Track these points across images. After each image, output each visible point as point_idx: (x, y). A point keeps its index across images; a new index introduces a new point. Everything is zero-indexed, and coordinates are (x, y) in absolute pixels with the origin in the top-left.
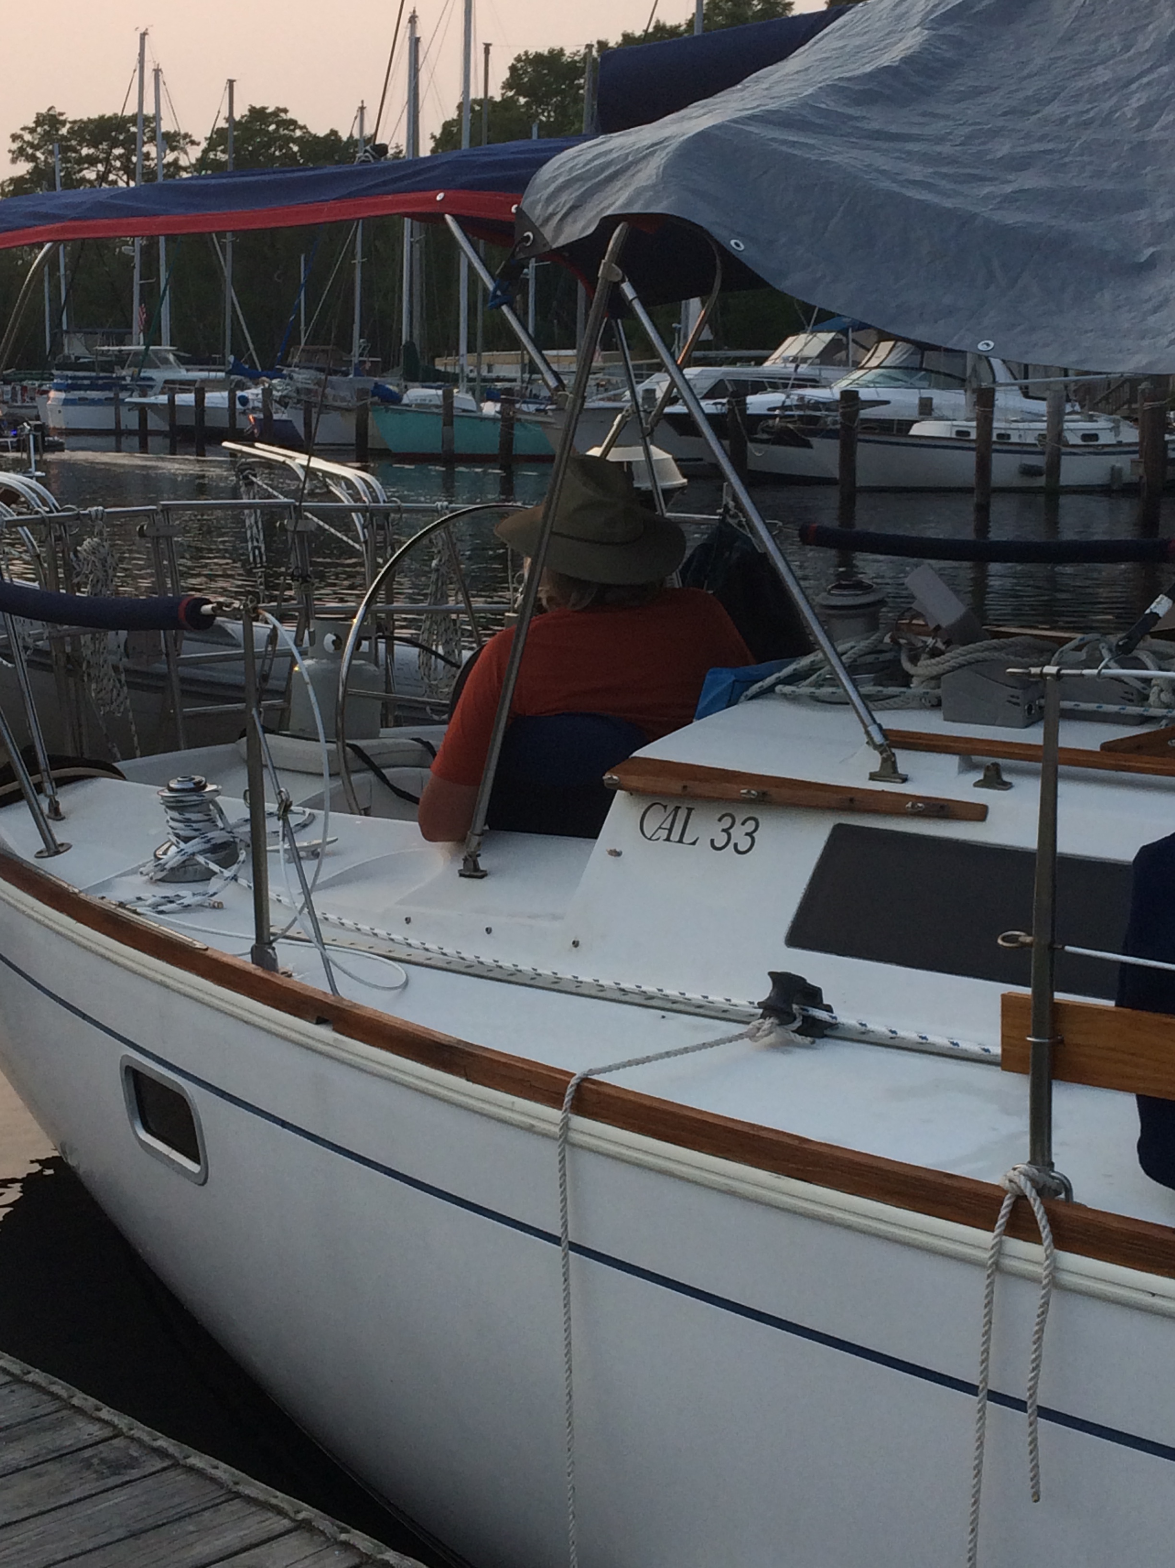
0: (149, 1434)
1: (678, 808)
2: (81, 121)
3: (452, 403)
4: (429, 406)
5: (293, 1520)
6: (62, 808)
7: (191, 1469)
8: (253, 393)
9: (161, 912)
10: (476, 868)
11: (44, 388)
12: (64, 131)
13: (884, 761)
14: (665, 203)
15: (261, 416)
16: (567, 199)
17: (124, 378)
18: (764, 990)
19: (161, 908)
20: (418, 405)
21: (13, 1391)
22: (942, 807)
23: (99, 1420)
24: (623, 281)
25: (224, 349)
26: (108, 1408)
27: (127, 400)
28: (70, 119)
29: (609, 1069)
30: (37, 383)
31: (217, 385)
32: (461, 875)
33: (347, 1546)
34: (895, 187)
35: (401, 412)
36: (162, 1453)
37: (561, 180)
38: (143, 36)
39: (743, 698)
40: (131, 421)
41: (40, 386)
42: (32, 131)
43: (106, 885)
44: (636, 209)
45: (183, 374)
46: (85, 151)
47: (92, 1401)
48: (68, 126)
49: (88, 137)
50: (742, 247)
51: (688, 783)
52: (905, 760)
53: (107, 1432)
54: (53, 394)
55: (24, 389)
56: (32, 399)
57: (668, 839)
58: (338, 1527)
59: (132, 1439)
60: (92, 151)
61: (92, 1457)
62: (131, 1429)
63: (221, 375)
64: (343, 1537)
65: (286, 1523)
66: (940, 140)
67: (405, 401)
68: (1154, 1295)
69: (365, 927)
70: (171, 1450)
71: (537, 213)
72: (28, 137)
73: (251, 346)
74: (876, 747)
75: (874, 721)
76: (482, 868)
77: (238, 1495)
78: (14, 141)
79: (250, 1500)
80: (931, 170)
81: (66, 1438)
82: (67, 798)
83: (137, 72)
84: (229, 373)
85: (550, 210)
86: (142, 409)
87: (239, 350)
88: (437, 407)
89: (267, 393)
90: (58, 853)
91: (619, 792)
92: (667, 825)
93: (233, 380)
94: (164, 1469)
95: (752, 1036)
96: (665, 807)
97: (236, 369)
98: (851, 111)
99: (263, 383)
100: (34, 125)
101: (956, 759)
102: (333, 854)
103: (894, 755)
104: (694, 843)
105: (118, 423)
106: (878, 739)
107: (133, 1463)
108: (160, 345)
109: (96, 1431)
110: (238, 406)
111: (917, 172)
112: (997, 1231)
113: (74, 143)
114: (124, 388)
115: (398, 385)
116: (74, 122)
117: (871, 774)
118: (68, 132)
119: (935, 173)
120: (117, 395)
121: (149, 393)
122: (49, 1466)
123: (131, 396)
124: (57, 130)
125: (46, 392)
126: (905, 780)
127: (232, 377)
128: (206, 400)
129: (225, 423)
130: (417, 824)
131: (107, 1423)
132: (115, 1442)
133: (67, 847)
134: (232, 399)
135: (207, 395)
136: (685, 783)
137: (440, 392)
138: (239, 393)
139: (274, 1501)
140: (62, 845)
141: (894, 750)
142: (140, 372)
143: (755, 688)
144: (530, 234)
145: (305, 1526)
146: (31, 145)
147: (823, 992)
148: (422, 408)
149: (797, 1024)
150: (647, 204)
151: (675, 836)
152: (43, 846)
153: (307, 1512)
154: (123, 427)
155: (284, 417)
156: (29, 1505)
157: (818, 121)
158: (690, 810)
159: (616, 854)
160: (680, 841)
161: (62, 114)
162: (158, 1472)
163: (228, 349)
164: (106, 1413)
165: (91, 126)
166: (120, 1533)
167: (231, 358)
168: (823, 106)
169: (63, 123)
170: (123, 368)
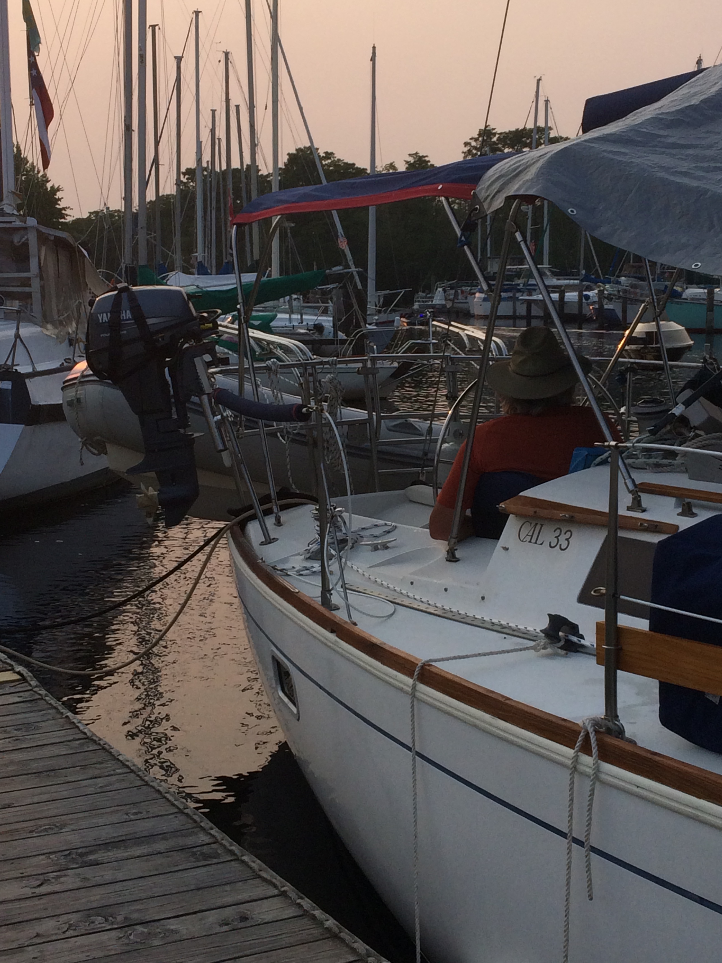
0: (230, 843)
1: (536, 524)
2: (505, 133)
3: (713, 297)
4: (699, 299)
5: (280, 891)
6: (282, 520)
7: (243, 862)
8: (593, 293)
9: (302, 575)
10: (454, 556)
11: (472, 291)
12: (495, 139)
13: (634, 499)
14: (535, 189)
15: (597, 306)
16: (496, 186)
17: (519, 285)
18: (545, 623)
19: (301, 573)
20: (692, 299)
21: (176, 817)
22: (656, 526)
23: (210, 834)
24: (517, 231)
25: (579, 265)
26: (217, 829)
27: (521, 298)
28: (499, 132)
29: (442, 660)
30: (469, 288)
31: (572, 288)
32: (447, 560)
33: (300, 906)
34: (667, 176)
35: (681, 303)
36: (232, 853)
37: (497, 176)
38: (539, 80)
39: (592, 465)
40: (522, 310)
41: (471, 290)
42: (476, 140)
43: (285, 560)
44: (521, 192)
45: (555, 282)
46: (506, 150)
47: (211, 824)
48: (497, 136)
49: (508, 142)
50: (575, 212)
51: (538, 510)
52: (646, 499)
53: (211, 840)
54: (477, 295)
55: (462, 292)
56: (466, 298)
57: (530, 542)
58: (299, 896)
59: (222, 844)
60: (510, 150)
61: (198, 851)
62: (223, 840)
63: (576, 282)
64: (299, 901)
65: (276, 892)
66: (710, 147)
67: (684, 296)
68: (638, 787)
69: (391, 586)
70: (237, 852)
71: (482, 195)
72: (474, 144)
73: (597, 264)
74: (630, 492)
75: (630, 477)
76: (457, 556)
77: (260, 877)
78: (465, 146)
79: (265, 880)
80: (694, 165)
81: (190, 841)
82: (284, 516)
83: (534, 103)
84: (582, 281)
85: (487, 194)
86: (529, 303)
87: (589, 266)
88: (704, 299)
89: (601, 292)
90: (270, 543)
91: (511, 515)
92: (530, 534)
93: (584, 285)
94: (231, 860)
95: (534, 648)
96: (531, 524)
97: (586, 278)
98: (662, 132)
99: (599, 286)
100: (477, 136)
101: (673, 500)
102: (393, 547)
103: (640, 496)
104: (541, 544)
105: (515, 311)
106: (631, 487)
107: (217, 856)
108: (543, 264)
109: (205, 839)
110: (584, 301)
111: (685, 166)
112: (576, 749)
113: (500, 146)
114: (519, 291)
115: (681, 287)
116: (501, 134)
117: (628, 507)
118: (497, 140)
119: (696, 167)
120: (514, 295)
121: (533, 293)
122: (175, 853)
123: (522, 296)
124: (491, 139)
125: (474, 294)
126: (644, 511)
127: (584, 283)
128: (566, 297)
129: (575, 311)
130: (428, 530)
131: (214, 836)
132: (213, 846)
133: (275, 540)
134: (581, 296)
135: (567, 294)
136: (535, 510)
137: (706, 291)
138: (585, 293)
139: (274, 881)
140: (274, 539)
141: (639, 494)
142: (528, 281)
143: (599, 459)
144: (478, 206)
145: (283, 894)
146: (475, 148)
147: (579, 627)
148: (695, 300)
149: (562, 643)
150: (527, 190)
151: (533, 540)
152: (264, 540)
153: (288, 887)
154: (518, 314)
155: (611, 307)
156: (156, 870)
157: (639, 139)
158: (542, 525)
159: (506, 549)
160: (536, 543)
161: (494, 129)
162: (228, 861)
163: (581, 267)
164: (215, 831)
165: (511, 136)
166: (193, 887)
167: (583, 272)
168: (644, 130)
169: (495, 134)
170: (519, 279)
